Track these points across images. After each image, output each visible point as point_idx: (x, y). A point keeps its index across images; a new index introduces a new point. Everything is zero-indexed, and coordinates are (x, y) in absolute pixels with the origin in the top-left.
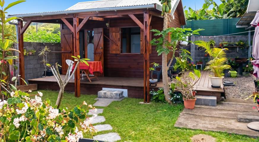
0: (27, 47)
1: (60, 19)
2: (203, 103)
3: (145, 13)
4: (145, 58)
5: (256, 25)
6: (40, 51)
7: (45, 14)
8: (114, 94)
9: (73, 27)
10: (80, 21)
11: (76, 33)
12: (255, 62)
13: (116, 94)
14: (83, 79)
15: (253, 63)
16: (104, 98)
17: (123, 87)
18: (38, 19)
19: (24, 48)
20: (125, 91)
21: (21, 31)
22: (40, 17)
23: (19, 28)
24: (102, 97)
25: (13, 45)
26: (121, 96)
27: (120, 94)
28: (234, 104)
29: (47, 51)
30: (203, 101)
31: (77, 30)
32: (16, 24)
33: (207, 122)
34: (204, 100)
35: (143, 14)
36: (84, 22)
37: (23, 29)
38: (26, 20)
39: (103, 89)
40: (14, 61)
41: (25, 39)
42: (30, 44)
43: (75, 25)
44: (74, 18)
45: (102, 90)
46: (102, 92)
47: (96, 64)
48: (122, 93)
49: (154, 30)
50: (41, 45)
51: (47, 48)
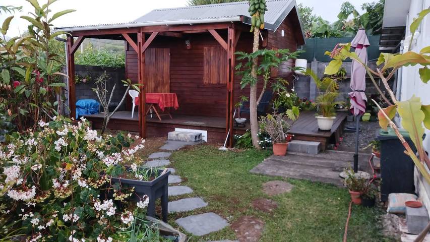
0: (80, 72)
1: (121, 35)
2: (300, 149)
3: (230, 28)
4: (228, 89)
5: (355, 46)
6: (98, 77)
7: (100, 27)
8: (188, 136)
9: (137, 45)
10: (147, 36)
11: (142, 54)
12: (353, 94)
13: (191, 136)
14: (151, 117)
15: (350, 95)
16: (176, 141)
17: (201, 128)
18: (92, 34)
19: (76, 72)
20: (204, 133)
21: (71, 50)
22: (95, 31)
23: (69, 46)
24: (174, 139)
25: (61, 69)
26: (197, 139)
27: (196, 136)
28: (343, 153)
29: (107, 78)
30: (300, 147)
31: (142, 50)
32: (65, 41)
33: (292, 169)
35: (227, 29)
36: (151, 39)
37: (74, 47)
38: (77, 35)
39: (176, 129)
40: (63, 89)
41: (77, 61)
42: (84, 68)
43: (140, 43)
44: (138, 33)
45: (174, 130)
46: (172, 135)
47: (169, 96)
48: (200, 135)
49: (238, 53)
50: (98, 70)
51: (107, 73)
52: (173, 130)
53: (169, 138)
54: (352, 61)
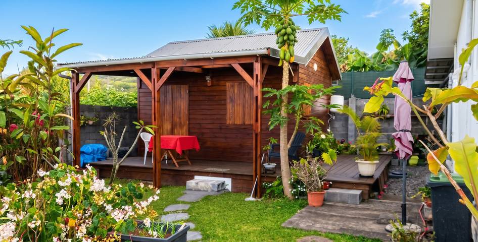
0: (86, 113)
1: (133, 70)
2: (339, 199)
3: (256, 62)
4: (255, 131)
5: (397, 81)
6: (106, 119)
7: (110, 63)
8: (209, 185)
9: (151, 82)
10: (162, 72)
11: (156, 92)
12: (397, 135)
13: (213, 185)
14: (167, 163)
15: (394, 136)
16: (196, 191)
17: (224, 175)
18: (100, 70)
19: (81, 114)
20: (228, 182)
21: (77, 89)
22: (104, 66)
23: (74, 83)
24: (194, 189)
25: (64, 110)
26: (220, 189)
27: (219, 185)
28: (388, 203)
29: (116, 120)
30: (339, 195)
31: (157, 88)
32: (69, 78)
33: (330, 222)
34: (341, 194)
35: (253, 63)
36: (166, 75)
37: (80, 85)
38: (83, 72)
39: (196, 177)
40: (66, 132)
41: (83, 100)
42: (90, 108)
43: (154, 79)
44: (152, 69)
45: (194, 179)
46: (191, 183)
48: (223, 184)
49: (266, 89)
50: (108, 110)
51: (117, 114)
52: (192, 178)
53: (187, 188)
54: (394, 97)
